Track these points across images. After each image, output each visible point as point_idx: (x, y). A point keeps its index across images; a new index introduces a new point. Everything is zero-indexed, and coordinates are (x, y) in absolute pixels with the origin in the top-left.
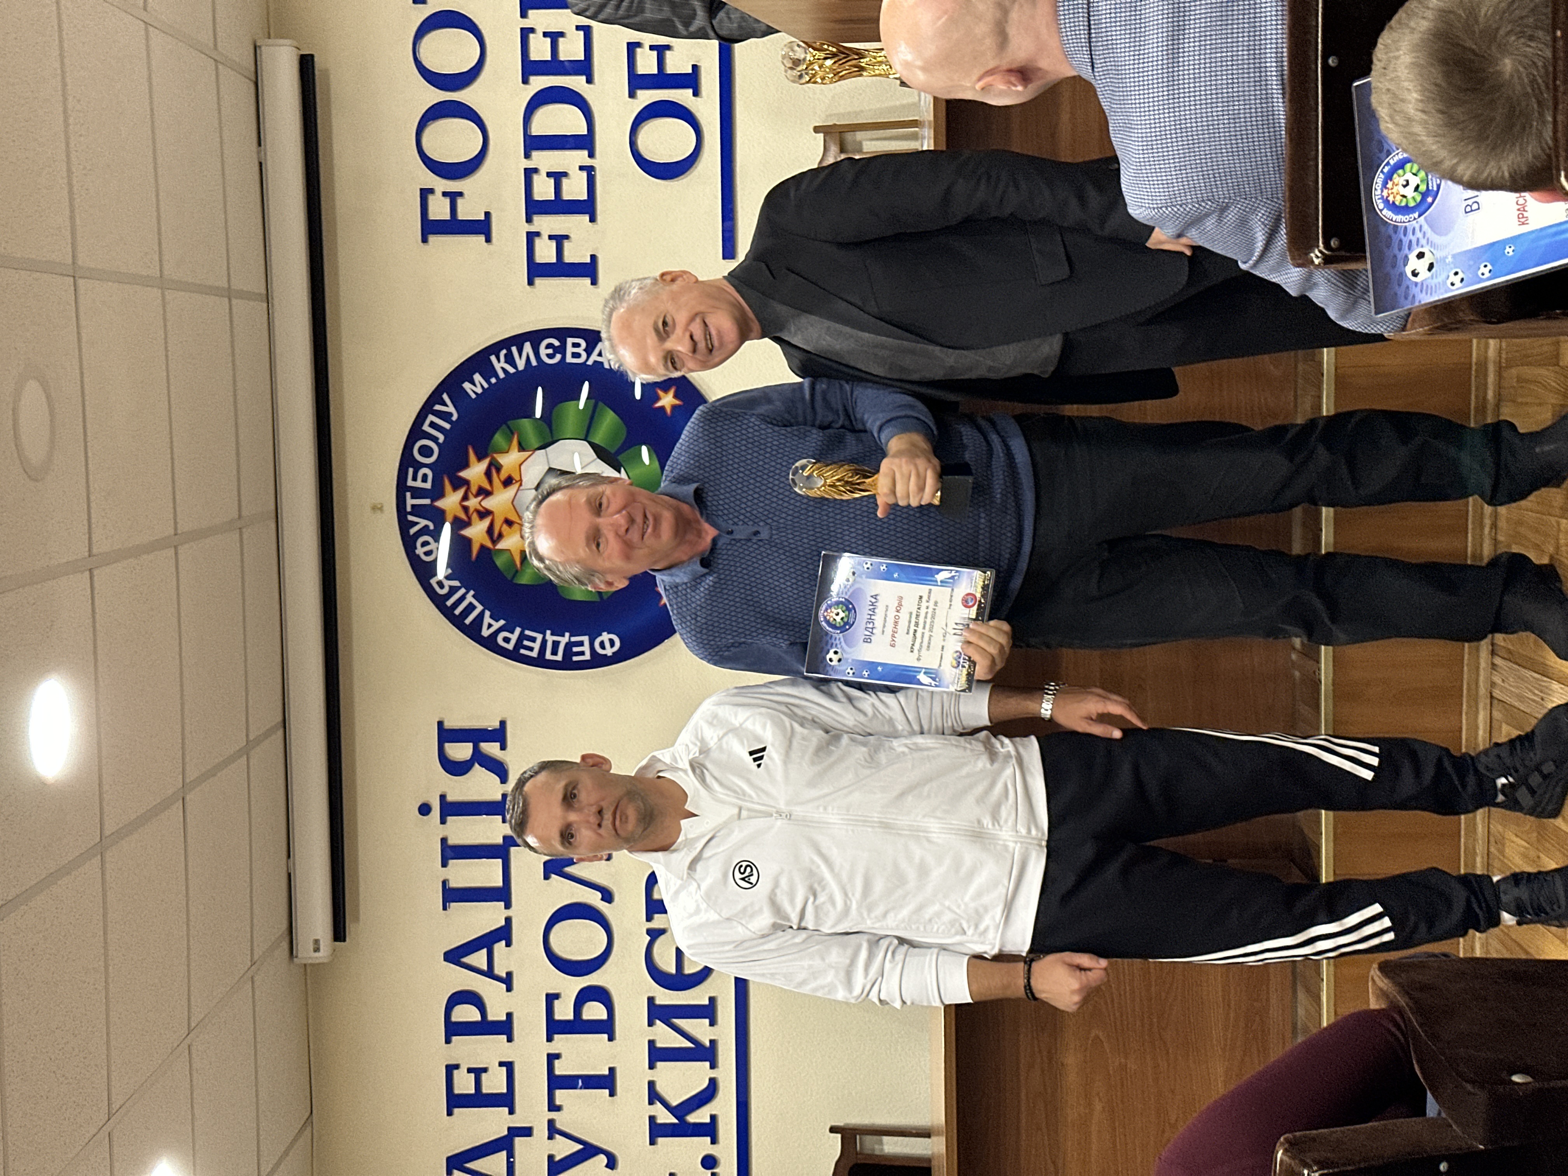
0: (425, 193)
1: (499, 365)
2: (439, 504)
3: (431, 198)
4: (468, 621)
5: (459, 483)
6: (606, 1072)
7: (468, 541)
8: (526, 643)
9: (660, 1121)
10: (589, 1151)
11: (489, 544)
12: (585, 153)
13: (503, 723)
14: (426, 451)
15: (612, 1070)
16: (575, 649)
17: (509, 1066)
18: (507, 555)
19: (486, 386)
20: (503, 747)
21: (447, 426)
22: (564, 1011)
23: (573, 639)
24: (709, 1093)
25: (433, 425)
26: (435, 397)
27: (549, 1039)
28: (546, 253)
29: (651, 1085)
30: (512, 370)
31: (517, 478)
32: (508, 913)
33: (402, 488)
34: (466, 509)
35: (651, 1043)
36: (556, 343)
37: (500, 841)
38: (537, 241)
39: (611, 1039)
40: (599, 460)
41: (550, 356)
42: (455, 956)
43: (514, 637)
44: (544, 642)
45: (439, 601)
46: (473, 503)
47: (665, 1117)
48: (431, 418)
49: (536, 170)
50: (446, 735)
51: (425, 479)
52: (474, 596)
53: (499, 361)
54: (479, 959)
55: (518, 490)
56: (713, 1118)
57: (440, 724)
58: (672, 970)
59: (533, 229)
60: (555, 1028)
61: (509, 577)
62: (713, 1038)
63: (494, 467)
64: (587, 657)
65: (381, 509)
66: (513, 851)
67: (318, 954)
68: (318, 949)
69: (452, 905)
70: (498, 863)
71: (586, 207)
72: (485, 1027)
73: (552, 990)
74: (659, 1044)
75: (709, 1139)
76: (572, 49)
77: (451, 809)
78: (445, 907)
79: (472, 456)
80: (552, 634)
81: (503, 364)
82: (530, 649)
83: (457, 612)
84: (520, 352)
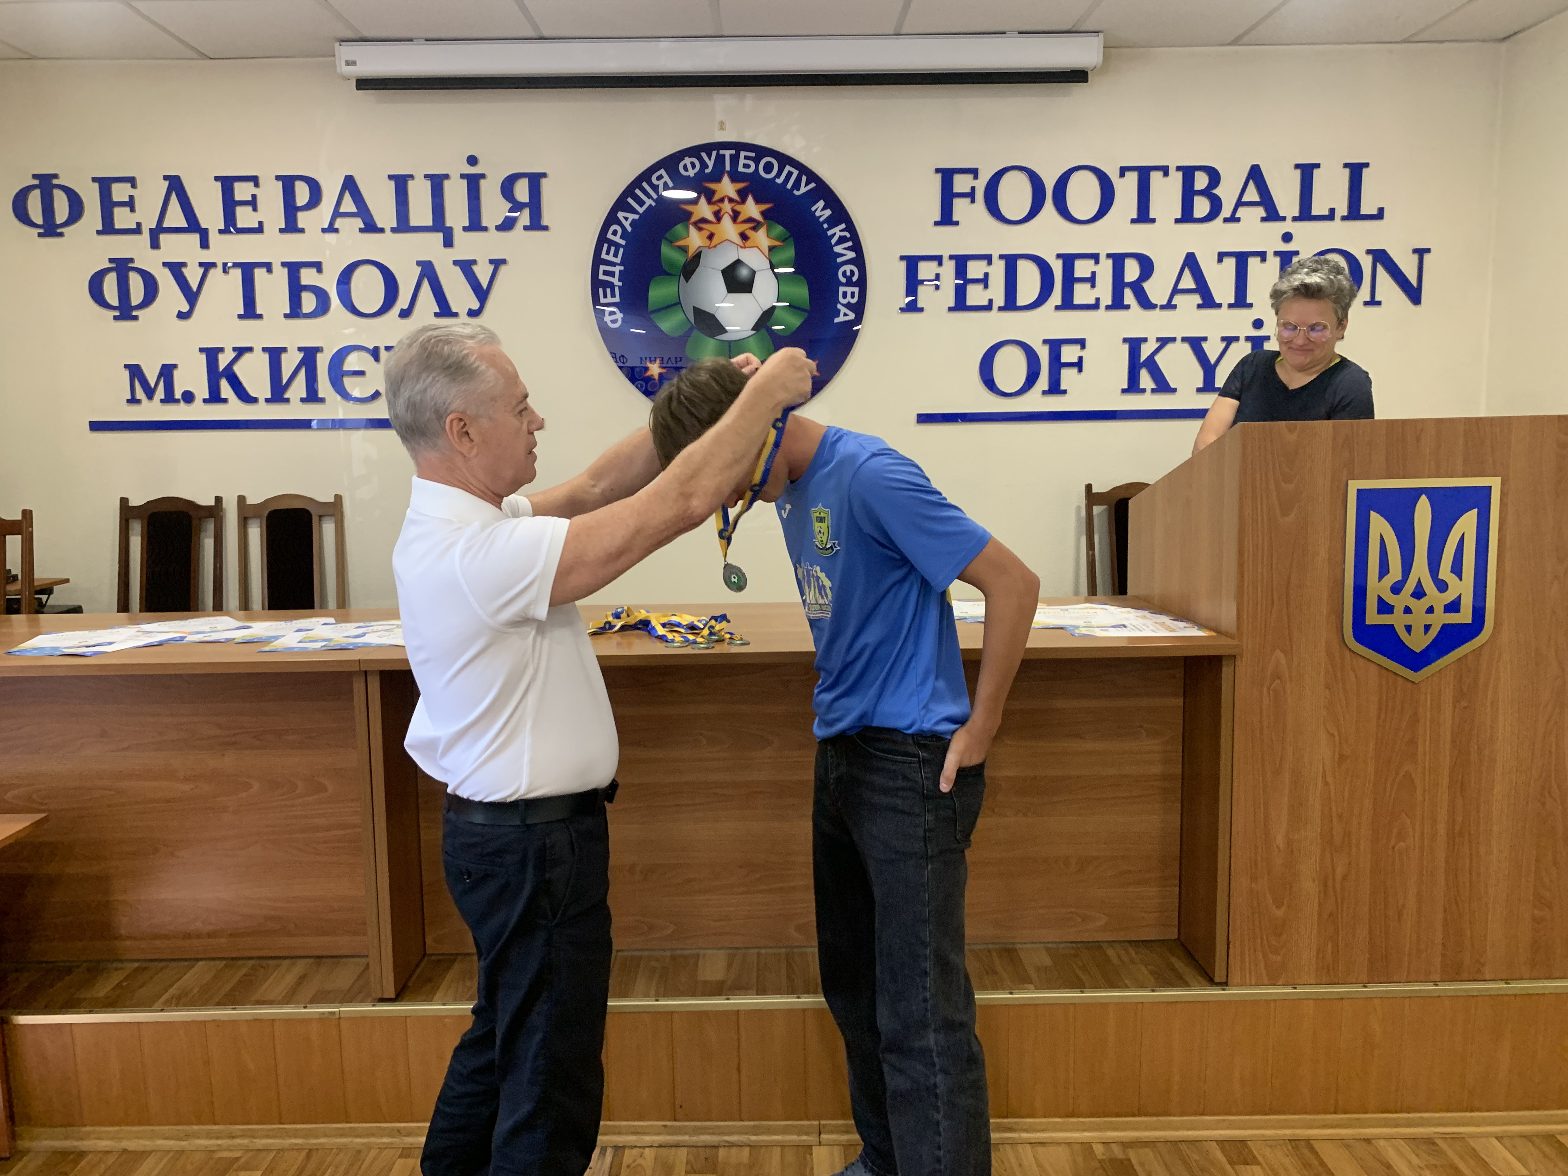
0: (974, 172)
1: (838, 231)
2: (726, 179)
3: (970, 177)
4: (630, 200)
6: (258, 312)
8: (613, 249)
9: (221, 356)
10: (192, 297)
11: (694, 219)
12: (1002, 304)
13: (546, 228)
14: (768, 168)
15: (260, 317)
16: (608, 290)
17: (260, 229)
18: (684, 233)
19: (821, 220)
20: (526, 228)
21: (789, 186)
22: (307, 277)
23: (617, 289)
24: (244, 397)
25: (790, 174)
26: (812, 177)
27: (284, 264)
28: (926, 270)
29: (250, 349)
30: (833, 241)
31: (748, 243)
32: (388, 230)
33: (739, 147)
34: (722, 200)
35: (284, 350)
36: (855, 279)
37: (448, 224)
38: (935, 263)
39: (286, 316)
40: (762, 312)
41: (844, 273)
42: (350, 185)
43: (617, 239)
44: (613, 264)
45: (646, 176)
46: (727, 207)
47: (223, 361)
48: (796, 173)
49: (990, 263)
50: (535, 180)
52: (650, 205)
53: (841, 231)
54: (348, 205)
55: (738, 245)
56: (225, 401)
57: (544, 175)
58: (346, 367)
59: (945, 260)
60: (293, 269)
61: (668, 235)
62: (291, 400)
63: (756, 225)
64: (602, 300)
65: (722, 129)
66: (440, 236)
67: (343, 63)
68: (348, 63)
69: (393, 183)
70: (429, 223)
71: (960, 304)
72: (291, 210)
73: (325, 267)
74: (284, 356)
75: (207, 397)
76: (1082, 294)
77: (473, 182)
78: (390, 177)
79: (765, 207)
80: (620, 271)
81: (839, 234)
82: (608, 253)
83: (638, 192)
84: (847, 248)
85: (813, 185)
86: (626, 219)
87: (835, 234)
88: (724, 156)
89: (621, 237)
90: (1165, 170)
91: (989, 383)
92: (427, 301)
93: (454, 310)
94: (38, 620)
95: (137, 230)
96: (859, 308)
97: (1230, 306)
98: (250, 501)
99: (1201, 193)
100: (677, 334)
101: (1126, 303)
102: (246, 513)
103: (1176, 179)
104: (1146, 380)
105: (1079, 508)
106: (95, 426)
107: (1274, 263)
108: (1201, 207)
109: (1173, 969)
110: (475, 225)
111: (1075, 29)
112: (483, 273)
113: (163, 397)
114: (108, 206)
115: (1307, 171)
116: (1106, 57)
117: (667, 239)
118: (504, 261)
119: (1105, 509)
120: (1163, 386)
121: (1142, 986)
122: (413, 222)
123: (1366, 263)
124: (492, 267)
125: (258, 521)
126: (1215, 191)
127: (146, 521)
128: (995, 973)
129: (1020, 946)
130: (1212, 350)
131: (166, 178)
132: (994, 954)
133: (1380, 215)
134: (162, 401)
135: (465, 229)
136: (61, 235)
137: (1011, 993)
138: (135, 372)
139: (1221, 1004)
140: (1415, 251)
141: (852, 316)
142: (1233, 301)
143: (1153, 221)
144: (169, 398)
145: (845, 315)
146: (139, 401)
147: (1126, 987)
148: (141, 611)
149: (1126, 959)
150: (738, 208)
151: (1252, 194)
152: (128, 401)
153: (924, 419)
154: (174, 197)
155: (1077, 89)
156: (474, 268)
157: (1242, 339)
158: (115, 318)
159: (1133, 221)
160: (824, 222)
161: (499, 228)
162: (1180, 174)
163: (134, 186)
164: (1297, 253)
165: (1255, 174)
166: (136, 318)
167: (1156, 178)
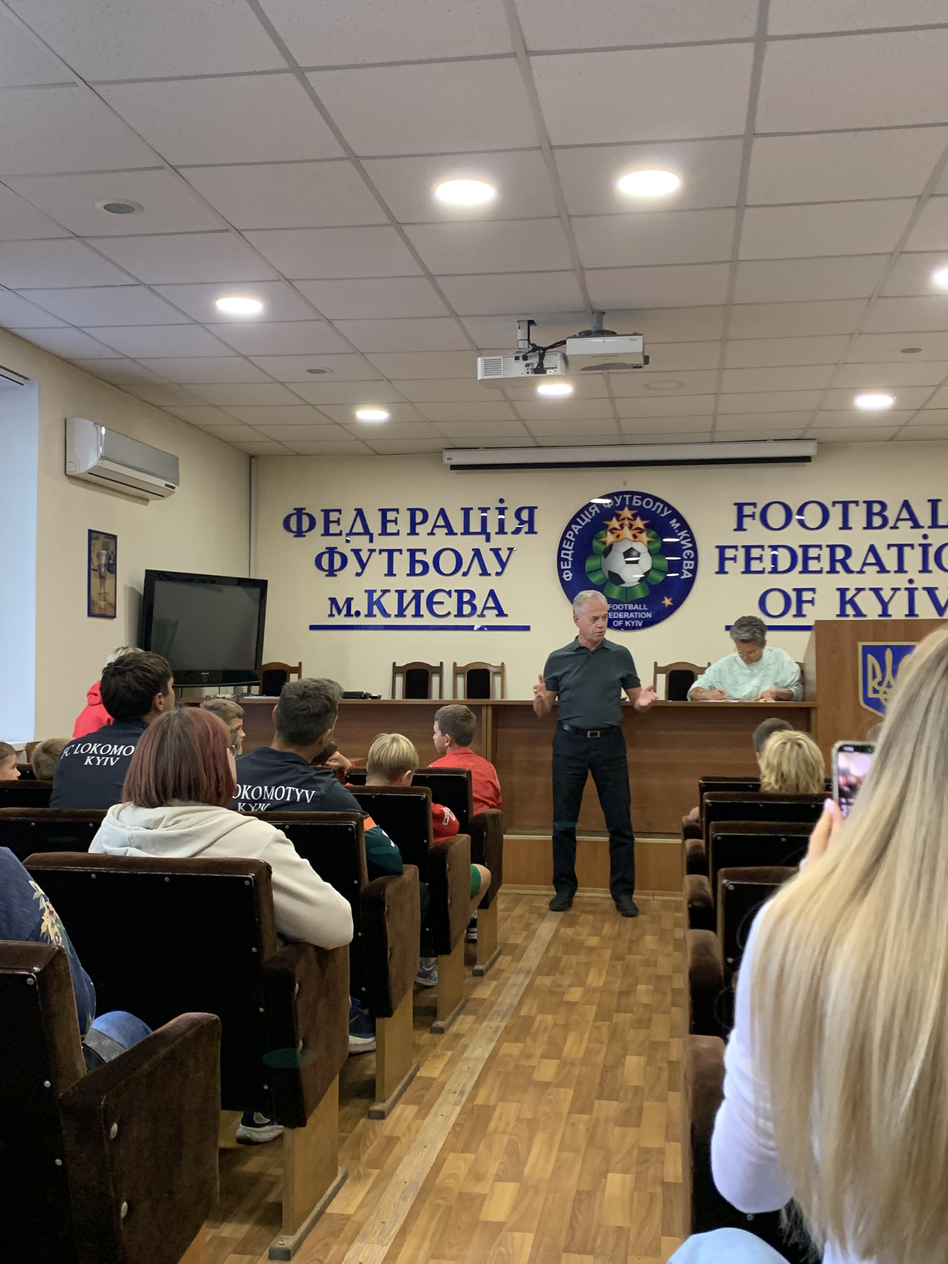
0: (754, 505)
2: (626, 509)
3: (752, 507)
4: (578, 520)
5: (635, 516)
6: (394, 573)
7: (611, 520)
8: (569, 543)
9: (374, 594)
10: (363, 565)
11: (610, 528)
12: (770, 570)
13: (536, 533)
14: (648, 503)
15: (395, 575)
16: (566, 563)
17: (397, 534)
18: (604, 535)
19: (675, 528)
20: (526, 533)
21: (658, 512)
22: (419, 556)
23: (570, 562)
24: (385, 614)
25: (659, 506)
26: (670, 507)
27: (408, 550)
28: (729, 553)
29: (389, 591)
30: (681, 539)
31: (637, 539)
32: (459, 534)
33: (633, 493)
34: (624, 519)
35: (405, 591)
37: (488, 531)
38: (734, 550)
39: (408, 575)
40: (643, 574)
41: (686, 554)
42: (442, 512)
43: (571, 538)
44: (568, 550)
45: (586, 508)
46: (626, 522)
47: (376, 596)
48: (662, 506)
51: (637, 503)
52: (588, 522)
53: (685, 533)
54: (441, 522)
55: (631, 541)
56: (375, 616)
57: (536, 508)
58: (435, 600)
59: (739, 548)
60: (412, 552)
61: (596, 536)
62: (407, 616)
63: (641, 531)
64: (562, 567)
65: (624, 485)
66: (484, 537)
67: (446, 459)
68: (448, 459)
69: (462, 512)
70: (480, 531)
71: (748, 570)
72: (413, 524)
73: (427, 551)
74: (405, 594)
75: (366, 614)
76: (813, 565)
78: (462, 509)
79: (646, 522)
80: (572, 554)
81: (684, 535)
82: (566, 544)
83: (582, 515)
84: (688, 542)
85: (670, 512)
86: (576, 528)
88: (625, 498)
89: (574, 537)
90: (856, 503)
91: (765, 611)
92: (476, 567)
93: (489, 572)
95: (340, 534)
96: (694, 571)
97: (896, 572)
99: (876, 514)
100: (599, 584)
101: (838, 570)
103: (863, 507)
104: (849, 610)
106: (313, 628)
107: (919, 550)
108: (877, 521)
110: (501, 531)
111: (800, 439)
112: (504, 555)
114: (327, 522)
115: (934, 503)
116: (820, 450)
117: (596, 538)
118: (514, 549)
120: (858, 613)
122: (471, 530)
124: (508, 552)
126: (886, 513)
130: (886, 595)
131: (356, 509)
134: (345, 615)
135: (496, 533)
136: (304, 536)
138: (333, 601)
141: (690, 575)
142: (896, 569)
143: (851, 528)
144: (349, 614)
145: (687, 575)
146: (333, 616)
150: (632, 522)
151: (905, 515)
152: (329, 615)
154: (358, 518)
155: (806, 464)
156: (500, 552)
157: (902, 589)
158: (327, 575)
159: (840, 528)
160: (677, 529)
161: (513, 533)
162: (865, 505)
164: (931, 545)
165: (907, 505)
166: (336, 575)
167: (852, 507)
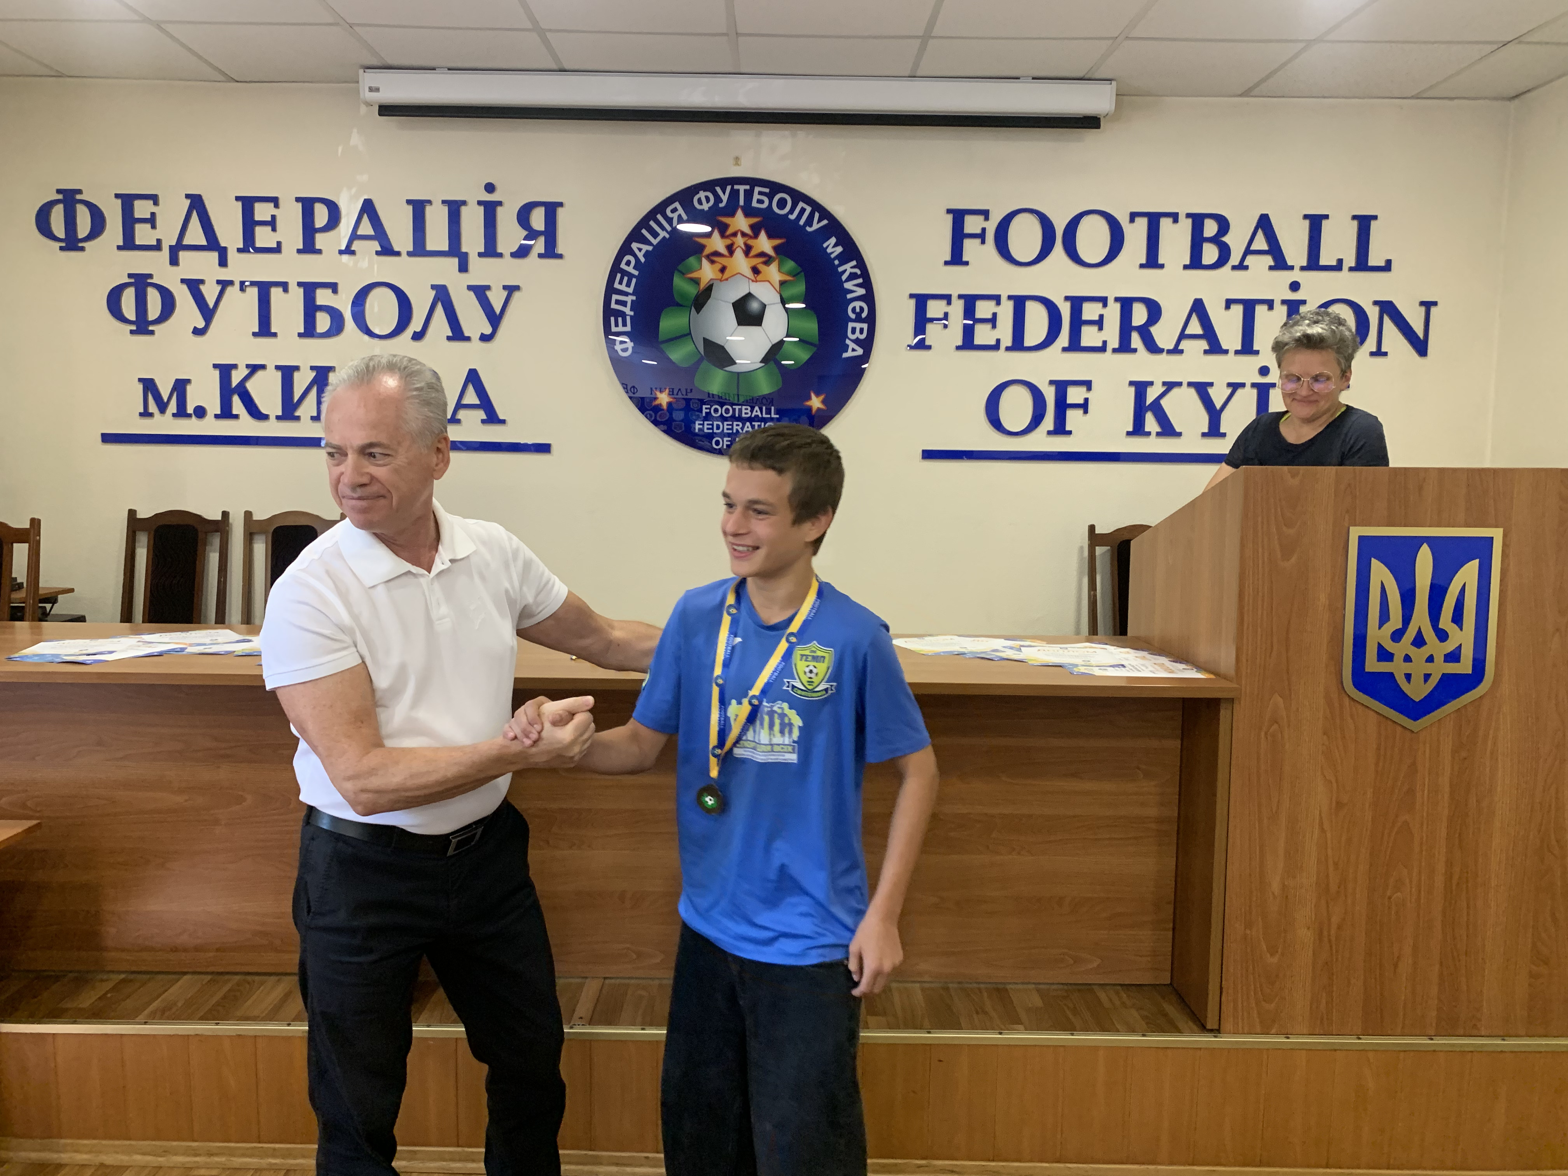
0: (986, 214)
1: (848, 268)
2: (740, 213)
3: (981, 218)
4: (644, 232)
6: (273, 330)
9: (234, 373)
10: (208, 313)
11: (707, 251)
12: (1010, 344)
13: (560, 256)
14: (782, 204)
15: (275, 335)
16: (620, 319)
17: (277, 249)
18: (696, 266)
19: (833, 256)
20: (540, 256)
22: (323, 297)
23: (628, 318)
24: (256, 413)
25: (803, 210)
26: (825, 214)
27: (300, 284)
28: (934, 309)
29: (263, 367)
30: (844, 277)
31: (759, 277)
32: (404, 254)
33: (753, 182)
34: (735, 234)
35: (297, 368)
36: (864, 315)
37: (464, 249)
38: (944, 302)
39: (300, 335)
40: (771, 345)
41: (854, 310)
42: (368, 208)
43: (630, 269)
44: (626, 294)
45: (660, 208)
46: (740, 241)
47: (236, 378)
48: (809, 209)
49: (998, 303)
50: (551, 209)
51: (760, 201)
52: (664, 237)
53: (851, 268)
54: (366, 228)
55: (749, 279)
56: (236, 417)
57: (561, 204)
59: (954, 299)
60: (309, 289)
61: (680, 267)
62: (302, 418)
63: (768, 260)
64: (613, 329)
65: (737, 164)
66: (455, 261)
67: (367, 89)
68: (371, 89)
69: (411, 208)
70: (445, 247)
71: (968, 343)
72: (309, 231)
73: (340, 288)
74: (296, 375)
75: (219, 412)
76: (1090, 336)
77: (490, 209)
78: (409, 202)
79: (777, 242)
80: (632, 301)
81: (849, 271)
82: (621, 283)
83: (652, 223)
84: (857, 285)
85: (825, 222)
86: (640, 250)
87: (846, 270)
88: (738, 190)
89: (634, 268)
90: (1175, 217)
91: (996, 423)
92: (440, 323)
93: (466, 334)
94: (40, 628)
95: (158, 247)
96: (867, 344)
97: (1237, 352)
98: (256, 517)
99: (1210, 240)
100: (685, 365)
101: (1133, 346)
102: (252, 528)
103: (1186, 225)
104: (1151, 423)
105: (1082, 548)
106: (107, 438)
107: (1281, 311)
108: (1210, 254)
109: (1165, 1015)
110: (490, 251)
111: (1087, 77)
112: (496, 299)
113: (175, 411)
114: (129, 222)
115: (1316, 222)
116: (1119, 105)
117: (680, 271)
118: (517, 288)
119: (1108, 550)
120: (1168, 430)
121: (1132, 1030)
122: (430, 247)
123: (1373, 313)
124: (505, 293)
125: (263, 537)
126: (1225, 239)
127: (153, 533)
128: (986, 1013)
129: (1011, 986)
130: (1218, 395)
131: (188, 196)
132: (985, 994)
133: (1387, 267)
134: (174, 415)
135: (480, 255)
136: (82, 249)
137: (1000, 1033)
138: (149, 385)
139: (1212, 1051)
140: (1422, 303)
141: (860, 351)
142: (1239, 348)
143: (1162, 266)
144: (182, 413)
145: (853, 351)
146: (151, 415)
147: (1117, 1031)
148: (143, 622)
149: (1117, 1003)
150: (751, 242)
151: (1260, 243)
152: (141, 414)
153: (928, 455)
154: (195, 215)
155: (1090, 134)
156: (488, 293)
157: (1248, 385)
158: (132, 332)
159: (1142, 266)
160: (837, 257)
161: (514, 255)
162: (1190, 221)
163: (156, 203)
164: (1304, 302)
165: (1264, 223)
166: (152, 333)
167: (1165, 224)
